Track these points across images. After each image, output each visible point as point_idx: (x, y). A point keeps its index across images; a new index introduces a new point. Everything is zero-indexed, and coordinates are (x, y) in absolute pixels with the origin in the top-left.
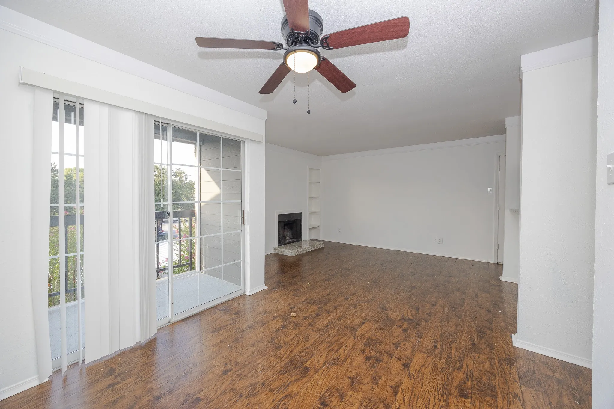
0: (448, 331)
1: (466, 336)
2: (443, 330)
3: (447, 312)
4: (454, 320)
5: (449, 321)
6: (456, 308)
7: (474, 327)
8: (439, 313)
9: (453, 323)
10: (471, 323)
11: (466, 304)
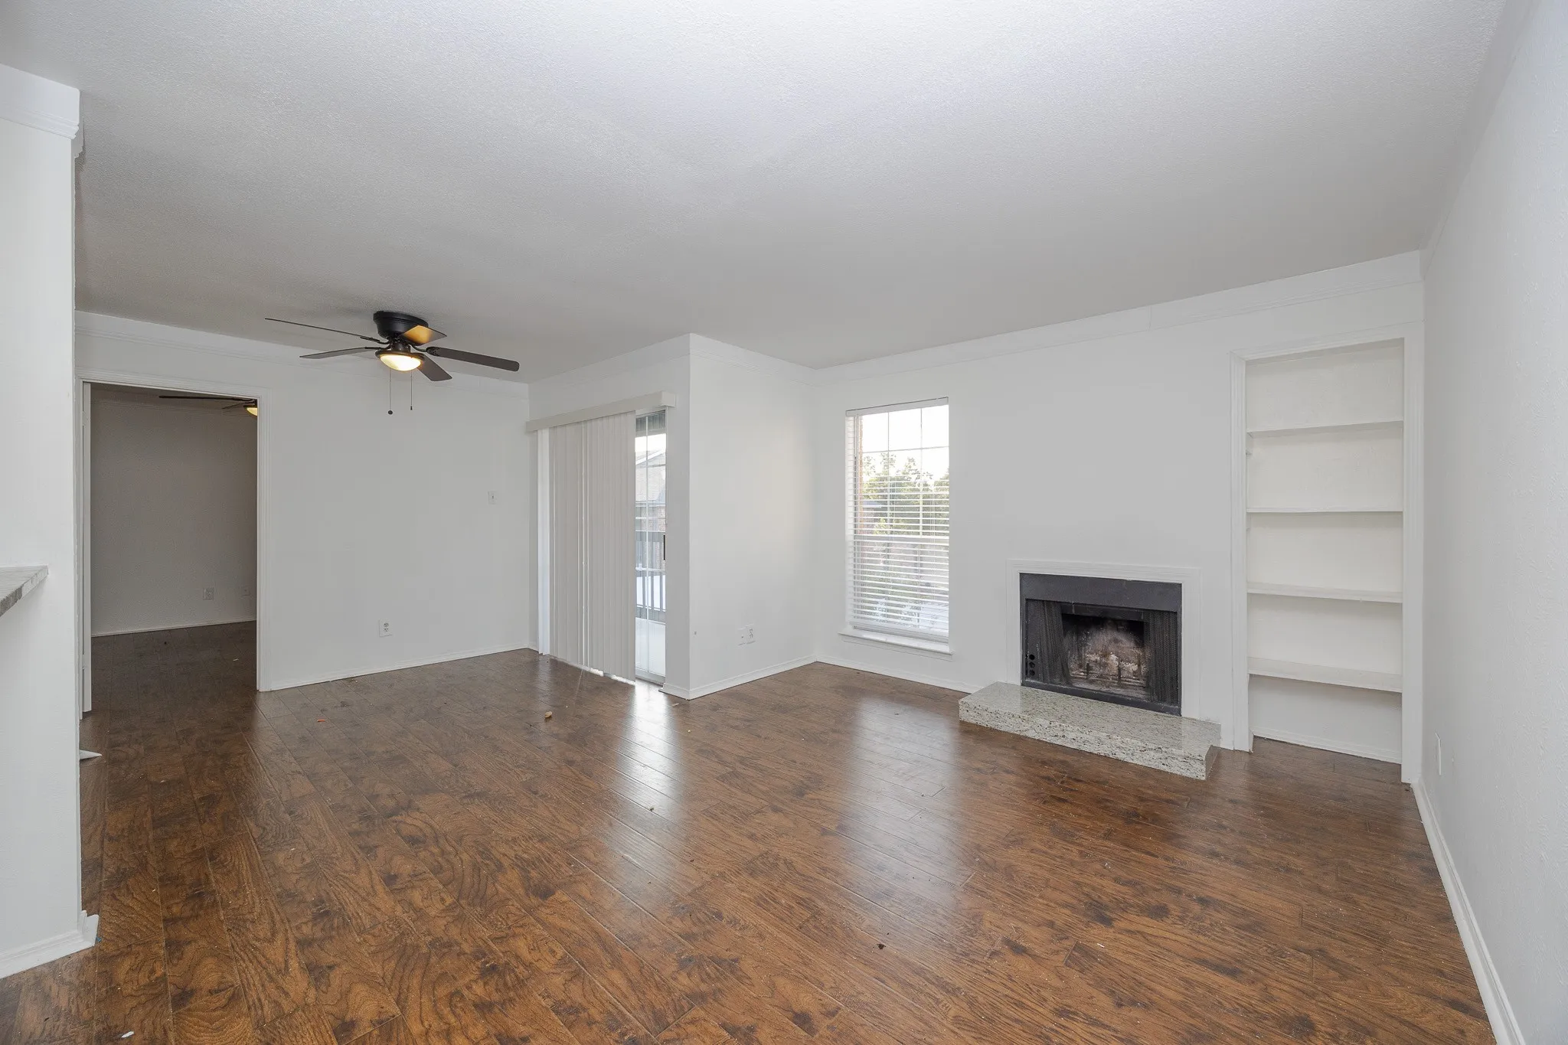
0: (288, 847)
1: (236, 863)
2: (301, 841)
3: (330, 885)
4: (294, 878)
5: (305, 867)
6: (316, 918)
7: (224, 897)
8: (348, 868)
9: (290, 870)
10: (240, 902)
11: (294, 964)
